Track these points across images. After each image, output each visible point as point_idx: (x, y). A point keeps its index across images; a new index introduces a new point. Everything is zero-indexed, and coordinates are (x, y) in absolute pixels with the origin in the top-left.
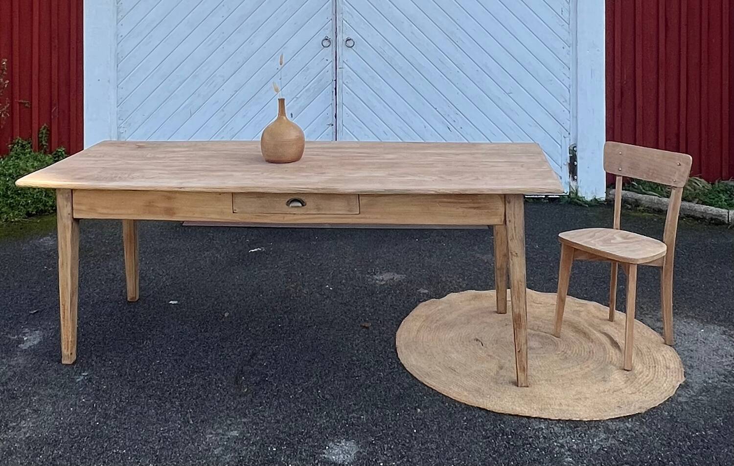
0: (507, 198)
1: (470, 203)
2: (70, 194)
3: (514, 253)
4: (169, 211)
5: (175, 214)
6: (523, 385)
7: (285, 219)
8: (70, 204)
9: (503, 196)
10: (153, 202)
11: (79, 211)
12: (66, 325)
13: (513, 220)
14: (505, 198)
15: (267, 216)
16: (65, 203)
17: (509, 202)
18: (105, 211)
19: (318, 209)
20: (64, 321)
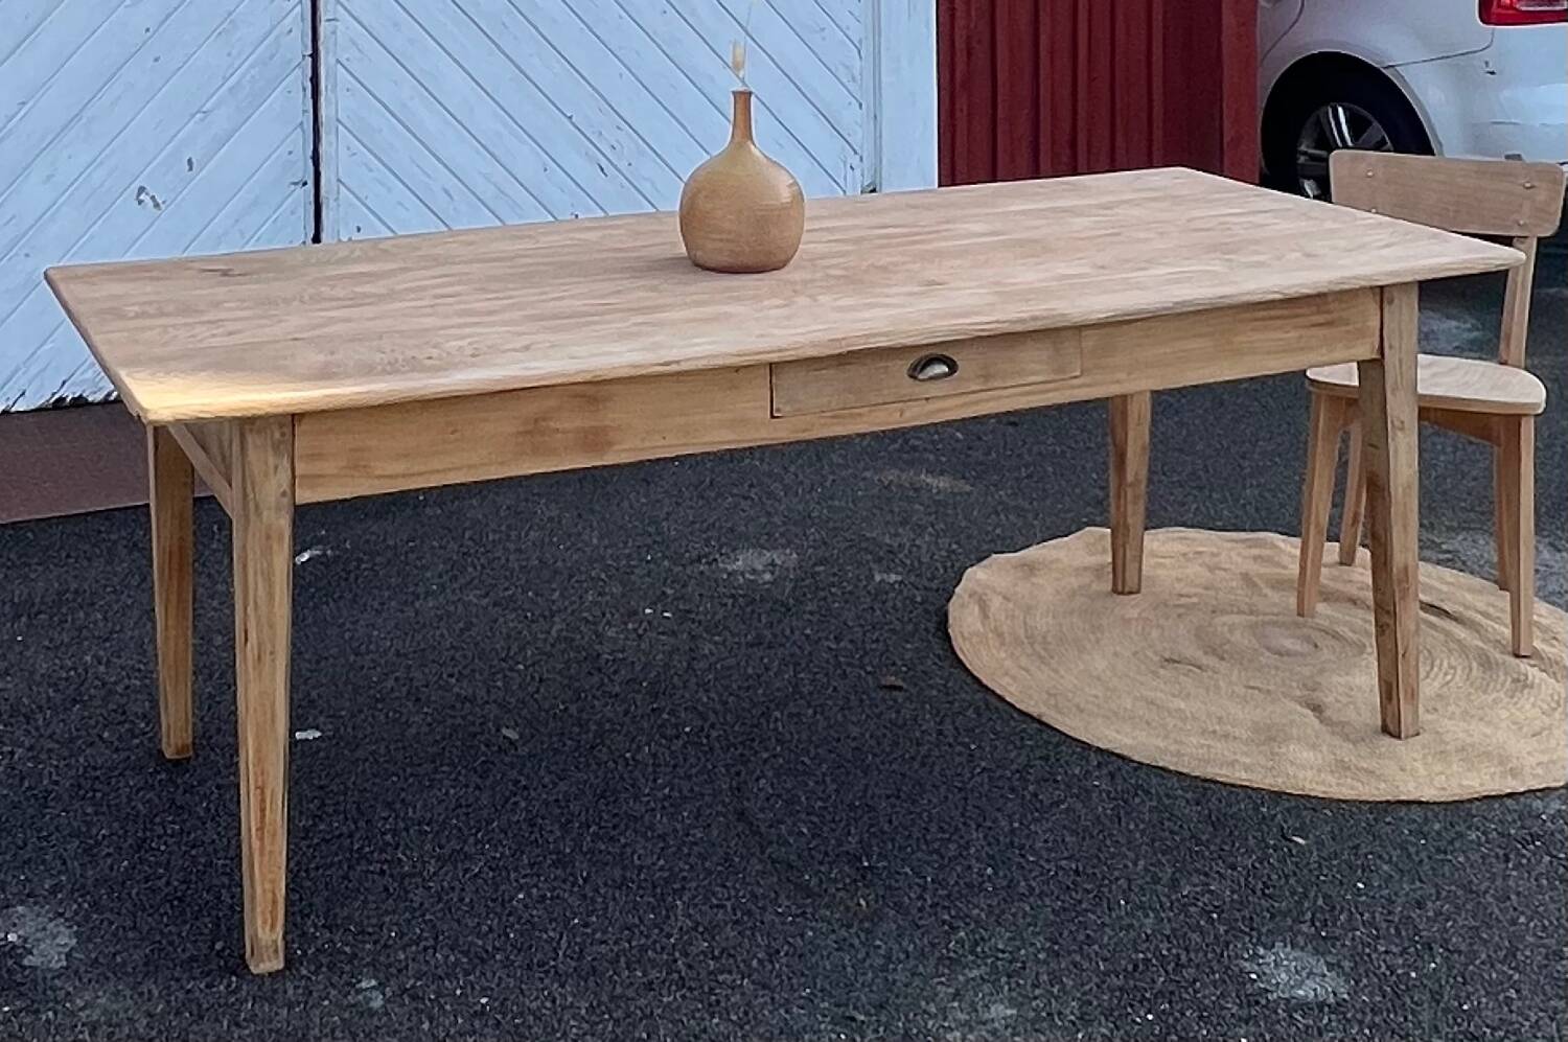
0: (1386, 295)
1: (1313, 314)
2: (287, 430)
3: (1397, 423)
4: (594, 439)
5: (610, 444)
6: (1411, 732)
7: (907, 414)
8: (286, 463)
9: (1378, 290)
10: (544, 420)
11: (314, 479)
12: (268, 848)
13: (1396, 344)
14: (1382, 293)
15: (860, 415)
16: (271, 461)
17: (1391, 302)
18: (399, 467)
19: (987, 377)
20: (261, 839)
